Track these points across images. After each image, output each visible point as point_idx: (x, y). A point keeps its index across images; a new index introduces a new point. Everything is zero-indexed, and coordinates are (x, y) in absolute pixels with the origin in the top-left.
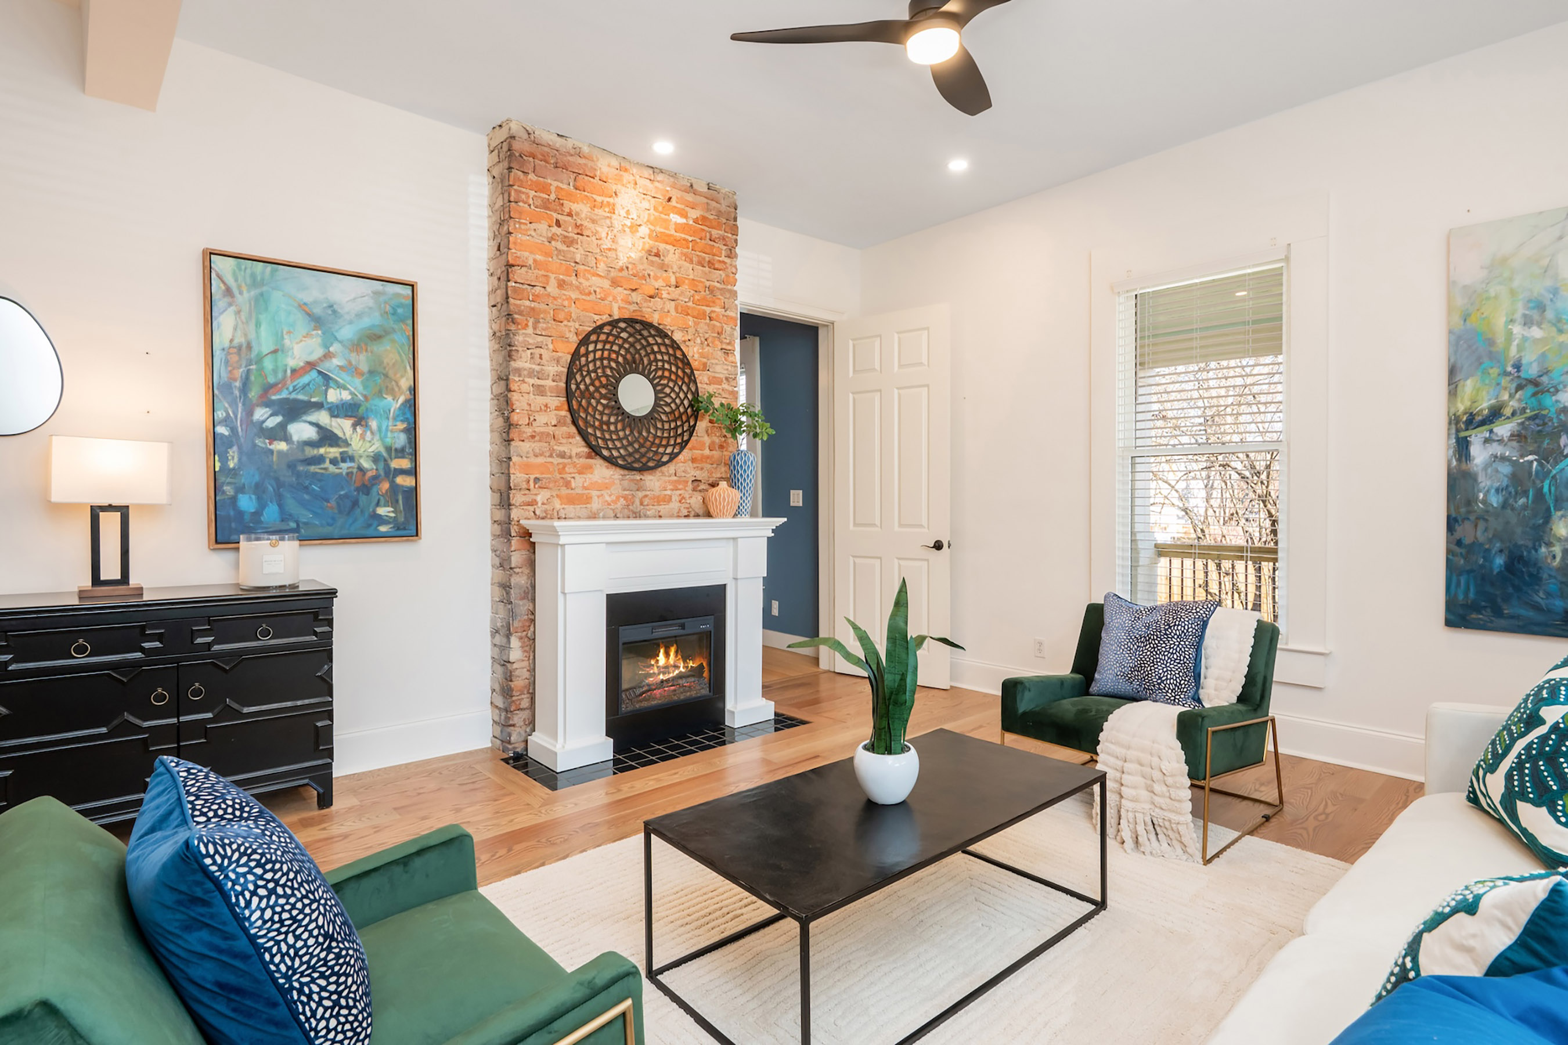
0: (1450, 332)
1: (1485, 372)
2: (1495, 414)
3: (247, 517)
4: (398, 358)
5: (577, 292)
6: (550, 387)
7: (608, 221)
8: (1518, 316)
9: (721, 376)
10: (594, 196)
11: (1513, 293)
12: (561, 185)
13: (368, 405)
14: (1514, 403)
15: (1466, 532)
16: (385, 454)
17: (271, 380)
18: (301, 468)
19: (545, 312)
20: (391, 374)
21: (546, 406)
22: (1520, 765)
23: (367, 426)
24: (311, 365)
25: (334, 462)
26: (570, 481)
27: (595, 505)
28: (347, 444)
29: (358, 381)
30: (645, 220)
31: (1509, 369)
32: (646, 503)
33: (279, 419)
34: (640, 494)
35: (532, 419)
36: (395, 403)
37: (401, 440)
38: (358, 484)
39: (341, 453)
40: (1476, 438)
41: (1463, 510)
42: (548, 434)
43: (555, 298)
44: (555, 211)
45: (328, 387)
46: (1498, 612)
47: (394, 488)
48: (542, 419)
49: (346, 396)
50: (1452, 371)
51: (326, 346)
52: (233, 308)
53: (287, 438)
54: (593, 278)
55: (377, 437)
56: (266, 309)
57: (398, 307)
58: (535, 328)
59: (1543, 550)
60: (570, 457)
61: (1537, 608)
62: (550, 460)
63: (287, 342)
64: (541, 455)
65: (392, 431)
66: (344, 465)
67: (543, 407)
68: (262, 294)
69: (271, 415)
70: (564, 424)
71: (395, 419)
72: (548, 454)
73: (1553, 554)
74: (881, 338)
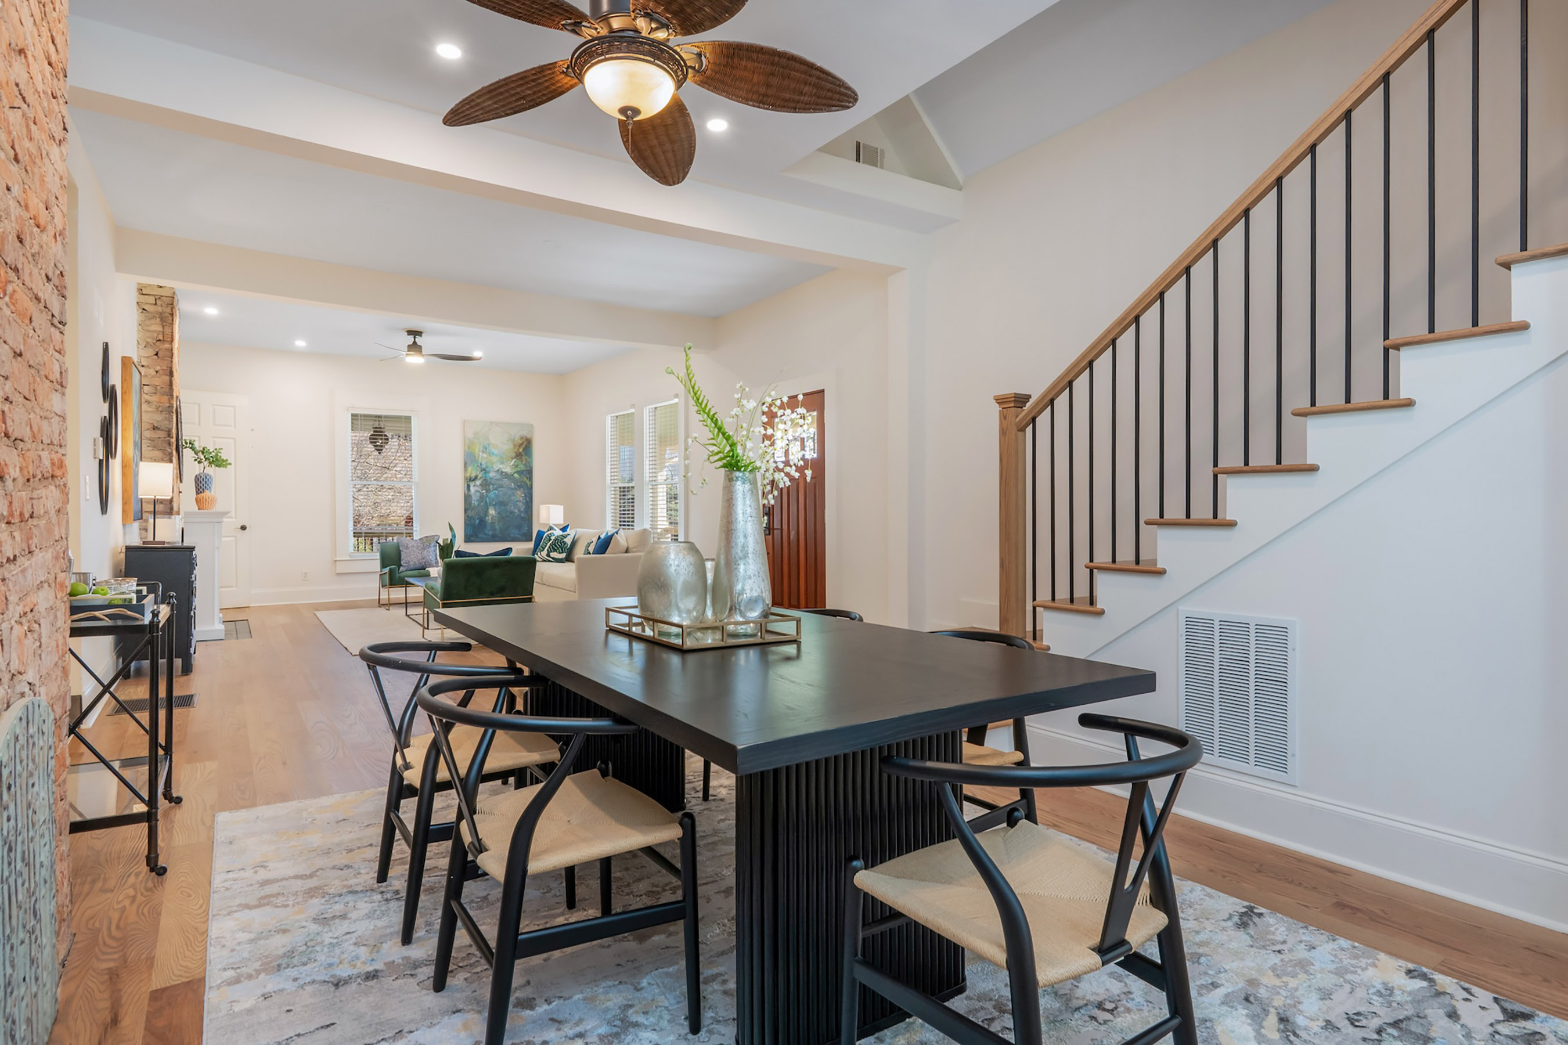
0: (465, 452)
1: (473, 465)
2: (476, 478)
8: (480, 449)
11: (481, 443)
14: (480, 475)
15: (470, 513)
22: (550, 547)
31: (480, 465)
40: (472, 484)
41: (469, 506)
46: (477, 537)
50: (465, 464)
59: (487, 517)
61: (486, 534)
73: (489, 519)
74: (199, 405)
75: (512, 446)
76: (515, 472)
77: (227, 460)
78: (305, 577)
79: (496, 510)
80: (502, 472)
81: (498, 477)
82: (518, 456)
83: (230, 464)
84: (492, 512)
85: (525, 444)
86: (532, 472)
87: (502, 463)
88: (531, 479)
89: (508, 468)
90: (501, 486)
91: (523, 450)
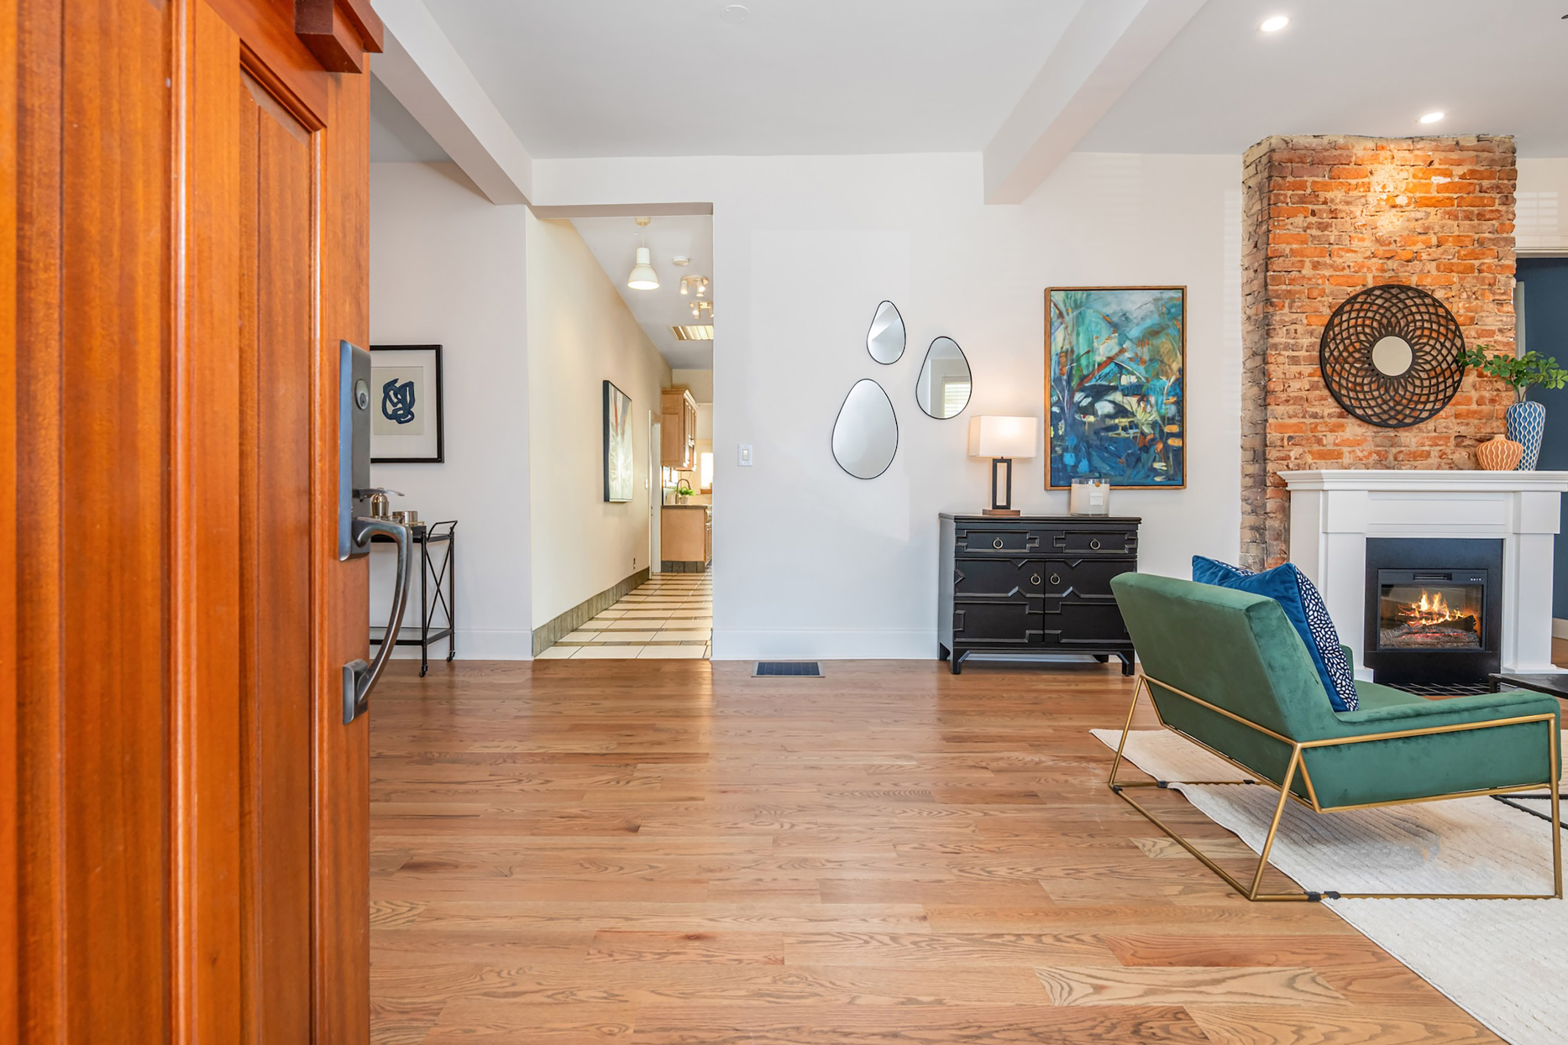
3: (1069, 469)
4: (1171, 347)
5: (1331, 270)
6: (1304, 357)
7: (1363, 200)
9: (1493, 328)
10: (1349, 181)
12: (1316, 179)
13: (1149, 385)
16: (1160, 422)
17: (1085, 372)
18: (1103, 434)
19: (1300, 292)
20: (1166, 360)
21: (1300, 373)
23: (1148, 401)
24: (1110, 359)
25: (1124, 429)
26: (1322, 439)
27: (1347, 459)
28: (1133, 415)
29: (1142, 368)
30: (1403, 190)
32: (1400, 459)
33: (1089, 400)
34: (1394, 450)
35: (1286, 385)
36: (1167, 382)
37: (1172, 410)
38: (1141, 445)
39: (1130, 422)
42: (1301, 398)
43: (1310, 279)
44: (1311, 203)
45: (1121, 374)
47: (1166, 447)
48: (1295, 385)
49: (1133, 379)
51: (1121, 344)
52: (1063, 326)
53: (1094, 413)
54: (1347, 255)
55: (1155, 409)
56: (1083, 323)
57: (1172, 307)
58: (1290, 307)
60: (1322, 417)
62: (1303, 420)
63: (1096, 344)
64: (1295, 416)
65: (1165, 404)
66: (1131, 431)
67: (1297, 375)
68: (1080, 313)
69: (1085, 397)
70: (1317, 388)
71: (1168, 394)
72: (1301, 415)
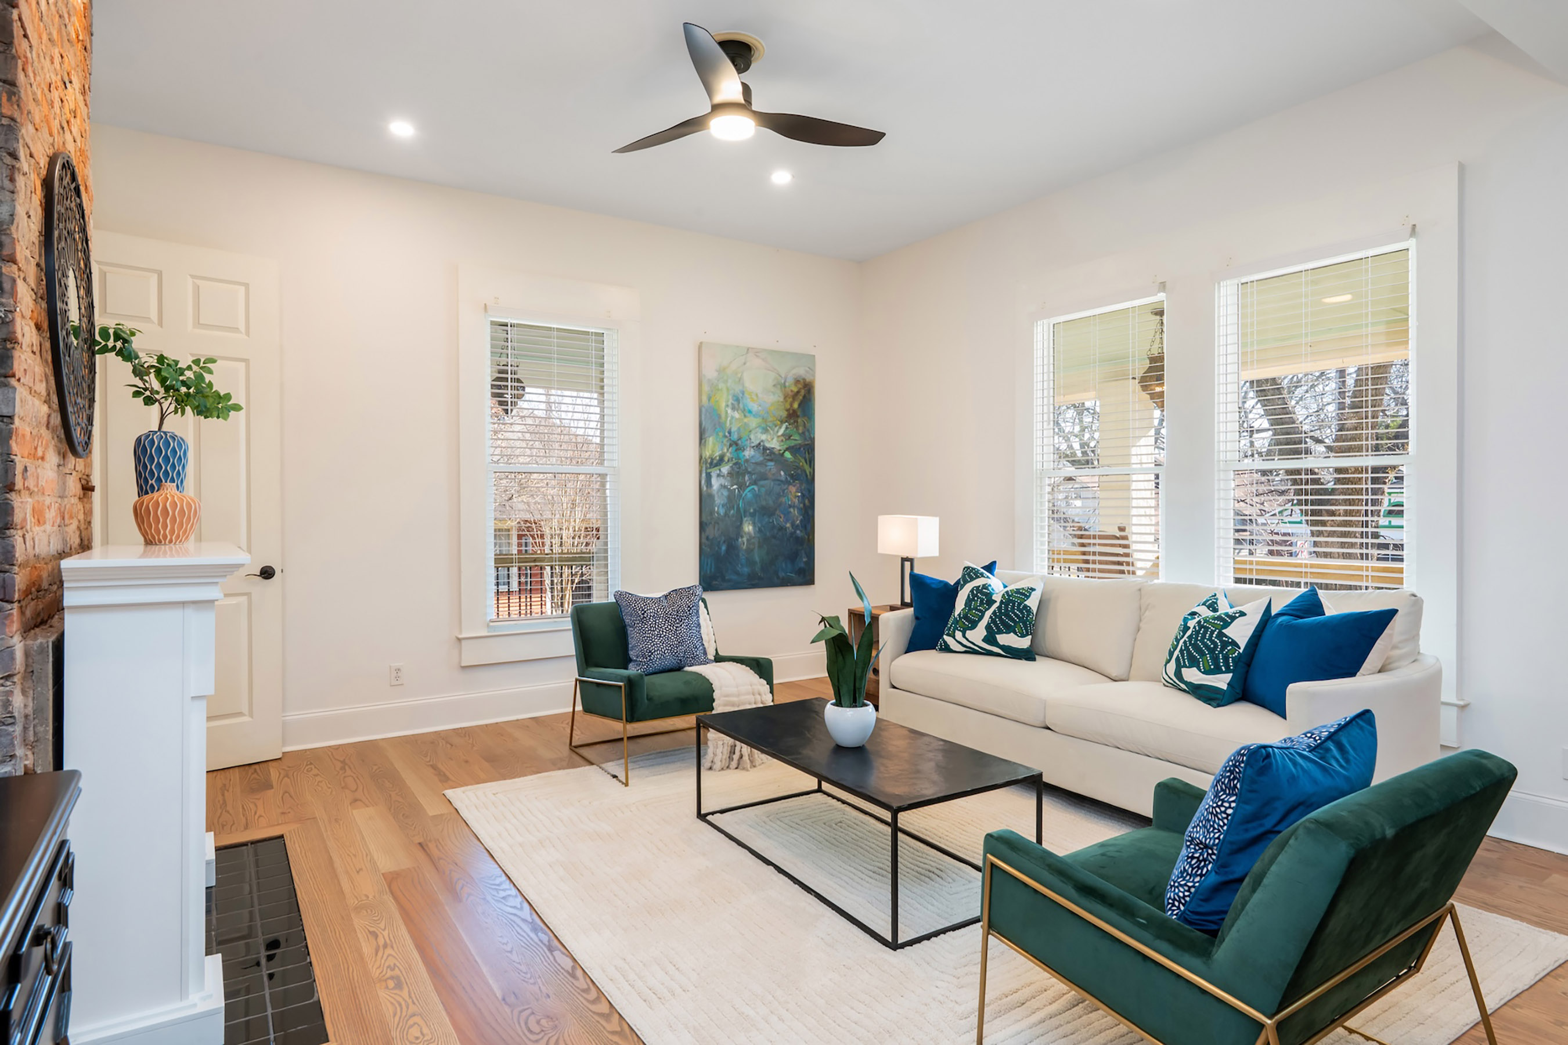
0: (700, 407)
1: (717, 434)
2: (721, 459)
8: (730, 403)
11: (728, 389)
14: (728, 455)
15: (711, 532)
31: (727, 434)
40: (714, 473)
41: (709, 518)
46: (723, 580)
50: (702, 433)
59: (740, 540)
61: (737, 573)
73: (743, 542)
74: (160, 274)
75: (782, 399)
76: (787, 449)
77: (228, 397)
78: (397, 678)
79: (754, 524)
80: (765, 449)
81: (759, 458)
82: (792, 416)
83: (237, 408)
84: (748, 528)
85: (803, 392)
86: (813, 450)
87: (765, 431)
88: (811, 462)
89: (775, 440)
90: (763, 477)
91: (800, 405)
